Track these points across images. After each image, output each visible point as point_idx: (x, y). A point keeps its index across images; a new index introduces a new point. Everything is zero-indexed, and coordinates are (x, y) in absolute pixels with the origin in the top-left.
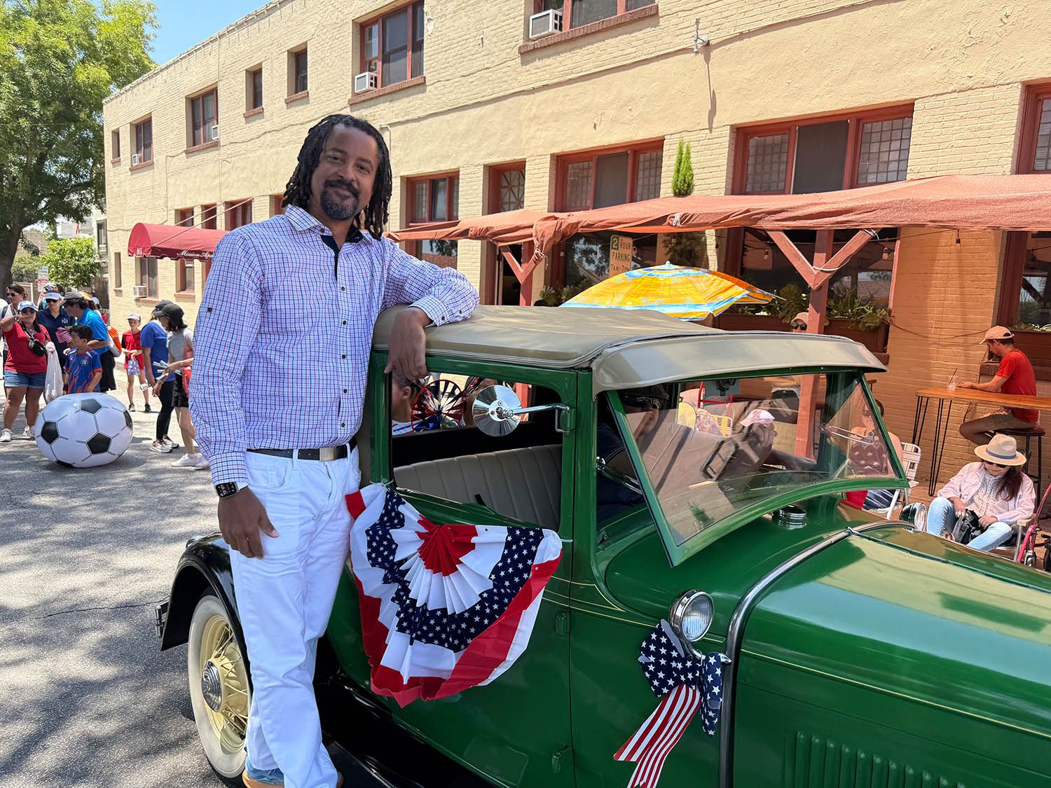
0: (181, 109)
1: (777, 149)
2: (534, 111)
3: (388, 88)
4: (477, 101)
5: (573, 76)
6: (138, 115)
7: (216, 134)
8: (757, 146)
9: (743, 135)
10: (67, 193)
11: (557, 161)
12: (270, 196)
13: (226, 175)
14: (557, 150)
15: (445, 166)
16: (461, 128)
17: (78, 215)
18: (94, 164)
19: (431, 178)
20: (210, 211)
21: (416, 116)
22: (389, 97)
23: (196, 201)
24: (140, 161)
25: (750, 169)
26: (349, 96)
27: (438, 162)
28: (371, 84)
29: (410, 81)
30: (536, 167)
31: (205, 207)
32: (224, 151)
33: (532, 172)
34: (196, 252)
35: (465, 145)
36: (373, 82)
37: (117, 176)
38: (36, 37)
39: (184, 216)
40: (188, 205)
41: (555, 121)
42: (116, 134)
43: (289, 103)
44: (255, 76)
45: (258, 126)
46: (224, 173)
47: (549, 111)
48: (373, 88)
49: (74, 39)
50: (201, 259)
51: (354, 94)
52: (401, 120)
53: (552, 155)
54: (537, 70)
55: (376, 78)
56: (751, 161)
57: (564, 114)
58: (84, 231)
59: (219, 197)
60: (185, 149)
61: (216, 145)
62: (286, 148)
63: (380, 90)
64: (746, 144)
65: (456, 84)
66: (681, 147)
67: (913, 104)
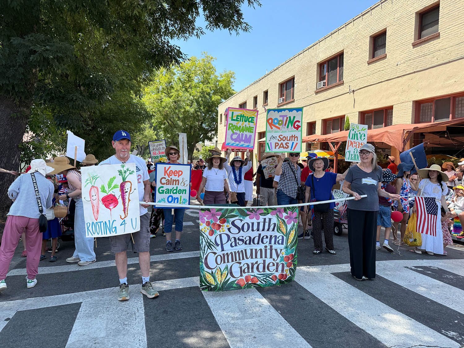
1: (370, 117)
2: (318, 108)
3: (286, 102)
9: (363, 114)
10: (208, 133)
11: (324, 121)
14: (323, 118)
17: (210, 139)
18: (216, 123)
25: (365, 122)
28: (283, 101)
29: (292, 100)
33: (317, 124)
37: (221, 127)
38: (202, 89)
41: (323, 111)
42: (221, 115)
43: (263, 106)
44: (256, 98)
49: (212, 88)
51: (278, 104)
53: (322, 120)
54: (319, 97)
55: (284, 99)
56: (365, 120)
57: (324, 109)
63: (285, 102)
64: (364, 116)
65: (301, 101)
66: (347, 118)
67: (393, 106)
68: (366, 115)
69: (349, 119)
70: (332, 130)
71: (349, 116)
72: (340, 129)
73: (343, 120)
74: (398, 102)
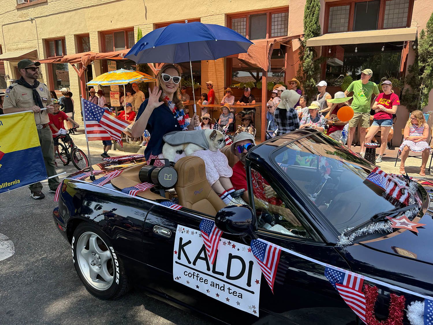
2: (90, 15)
3: (32, 3)
4: (68, 10)
5: (102, 3)
9: (158, 27)
11: (101, 33)
14: (100, 30)
15: (60, 35)
16: (64, 20)
21: (45, 15)
22: (33, 6)
26: (16, 5)
27: (57, 33)
29: (41, 0)
30: (93, 36)
33: (92, 38)
35: (66, 27)
47: (95, 15)
48: (26, 2)
51: (18, 5)
52: (39, 16)
53: (98, 32)
57: (101, 17)
63: (29, 3)
65: (59, 3)
66: (139, 31)
67: (200, 19)
69: (141, 33)
70: (114, 47)
71: (140, 28)
72: (126, 46)
73: (129, 34)
74: (207, 14)
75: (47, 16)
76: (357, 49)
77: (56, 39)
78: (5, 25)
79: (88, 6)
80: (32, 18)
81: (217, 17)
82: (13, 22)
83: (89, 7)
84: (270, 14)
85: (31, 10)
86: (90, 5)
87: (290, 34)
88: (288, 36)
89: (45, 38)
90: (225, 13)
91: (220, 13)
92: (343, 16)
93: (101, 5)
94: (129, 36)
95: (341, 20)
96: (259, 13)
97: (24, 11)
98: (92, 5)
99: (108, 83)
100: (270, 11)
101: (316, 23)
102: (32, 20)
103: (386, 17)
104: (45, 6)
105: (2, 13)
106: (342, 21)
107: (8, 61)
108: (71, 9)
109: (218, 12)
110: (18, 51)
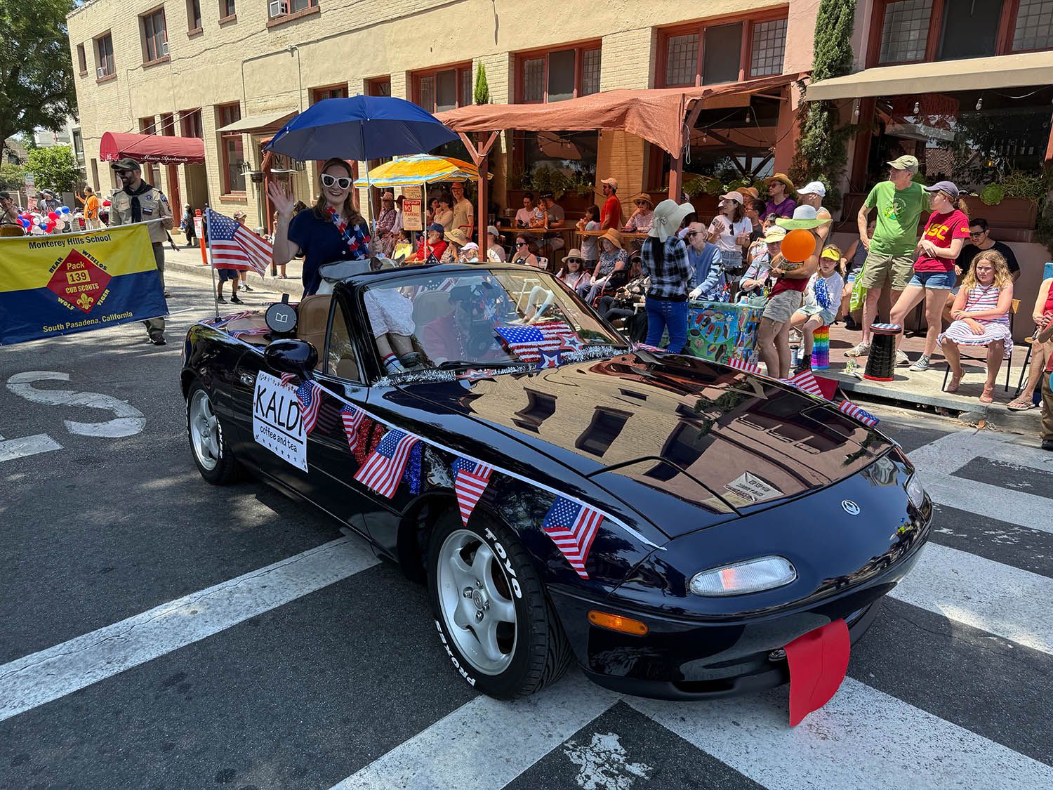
0: (135, 25)
1: (540, 69)
2: (393, 37)
3: (294, 16)
4: (355, 27)
5: (416, 11)
6: (99, 30)
7: (167, 51)
8: (529, 67)
9: (520, 60)
10: (44, 102)
11: (411, 75)
12: (214, 105)
13: (178, 88)
14: (409, 68)
15: (338, 80)
16: (347, 49)
17: (54, 124)
18: (65, 75)
19: (330, 89)
20: (167, 119)
21: (315, 39)
22: (296, 21)
23: (156, 110)
24: (105, 74)
25: (526, 84)
26: (267, 19)
27: (334, 77)
28: (283, 10)
29: (311, 9)
30: (398, 81)
31: (163, 116)
32: (175, 65)
33: (395, 84)
34: (157, 156)
35: (350, 63)
36: (284, 8)
37: (86, 87)
39: (147, 123)
40: (150, 114)
41: (407, 46)
42: (81, 48)
43: (222, 24)
45: (199, 43)
46: (177, 86)
47: (402, 38)
48: (284, 14)
50: (163, 162)
51: (271, 19)
52: (305, 41)
53: (407, 72)
54: (392, 5)
55: (286, 4)
56: (526, 78)
57: (412, 40)
58: (62, 139)
59: (174, 107)
60: (142, 63)
61: (167, 61)
62: (223, 64)
63: (289, 16)
64: (522, 65)
65: (341, 14)
66: (480, 68)
67: (601, 40)
68: (527, 63)
69: (484, 73)
70: (435, 104)
71: (483, 63)
72: (457, 103)
73: (464, 76)
74: (616, 29)
75: (318, 41)
76: (983, 103)
77: (333, 89)
78: (246, 61)
79: (391, 17)
80: (293, 45)
81: (637, 33)
82: (262, 54)
83: (392, 20)
84: (751, 22)
85: (292, 28)
86: (395, 16)
87: (787, 70)
88: (783, 75)
89: (314, 86)
90: (653, 24)
91: (642, 26)
92: (917, 24)
93: (414, 14)
94: (464, 79)
95: (912, 33)
96: (727, 21)
97: (280, 33)
98: (399, 15)
99: (387, 182)
100: (751, 17)
101: (839, 45)
102: (292, 49)
103: (1019, 23)
104: (316, 21)
105: (243, 37)
106: (914, 35)
107: (249, 134)
108: (360, 26)
109: (638, 23)
110: (268, 114)
